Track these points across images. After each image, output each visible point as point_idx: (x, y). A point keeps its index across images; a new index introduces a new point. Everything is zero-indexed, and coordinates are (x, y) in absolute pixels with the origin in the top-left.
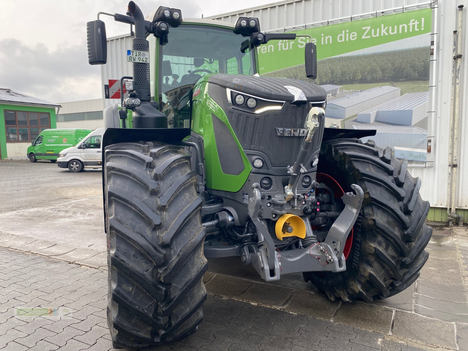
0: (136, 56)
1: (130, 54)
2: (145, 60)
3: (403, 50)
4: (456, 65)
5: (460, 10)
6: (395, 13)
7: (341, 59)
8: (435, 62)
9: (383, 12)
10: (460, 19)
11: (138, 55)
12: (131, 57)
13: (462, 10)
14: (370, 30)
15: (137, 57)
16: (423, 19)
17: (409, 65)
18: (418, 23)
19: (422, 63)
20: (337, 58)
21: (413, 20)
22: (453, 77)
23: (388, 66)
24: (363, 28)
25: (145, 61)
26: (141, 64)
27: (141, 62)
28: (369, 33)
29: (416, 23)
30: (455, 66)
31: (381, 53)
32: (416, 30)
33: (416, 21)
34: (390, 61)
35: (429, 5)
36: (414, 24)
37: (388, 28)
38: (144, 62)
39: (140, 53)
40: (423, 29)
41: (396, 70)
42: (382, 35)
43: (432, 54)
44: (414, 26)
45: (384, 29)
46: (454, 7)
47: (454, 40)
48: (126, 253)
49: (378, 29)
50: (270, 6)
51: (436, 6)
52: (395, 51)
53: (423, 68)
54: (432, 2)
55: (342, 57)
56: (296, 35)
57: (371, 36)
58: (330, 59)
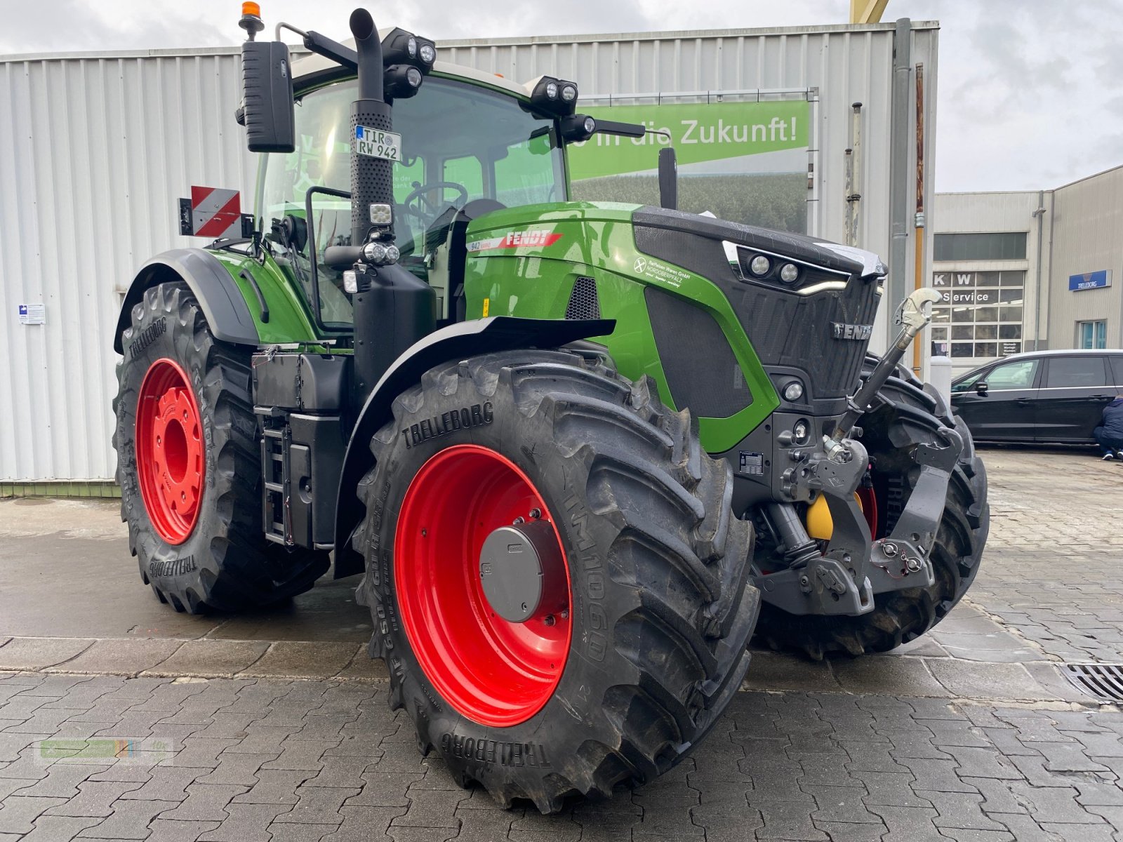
0: (374, 143)
1: (362, 137)
2: (391, 154)
3: (760, 176)
4: (852, 213)
5: (855, 112)
6: (742, 101)
7: (639, 180)
8: (815, 203)
9: (720, 96)
10: (856, 128)
11: (377, 139)
12: (364, 143)
13: (859, 112)
14: (697, 129)
15: (376, 145)
16: (794, 119)
17: (770, 206)
18: (786, 126)
19: (793, 204)
20: (630, 178)
21: (777, 119)
22: (847, 235)
23: (733, 204)
24: (683, 122)
25: (392, 157)
26: (382, 162)
27: (383, 156)
28: (695, 134)
29: (782, 125)
30: (849, 215)
31: (719, 177)
32: (783, 138)
33: (782, 122)
34: (735, 194)
35: (803, 95)
36: (778, 126)
37: (731, 129)
38: (390, 158)
39: (381, 136)
40: (793, 138)
41: (748, 214)
42: (720, 141)
43: (811, 188)
44: (777, 130)
45: (723, 129)
46: (846, 105)
47: (848, 166)
48: (655, 582)
49: (712, 128)
50: (476, 43)
51: (816, 98)
52: (744, 176)
53: (795, 214)
54: (809, 90)
55: (641, 177)
56: (646, 130)
57: (699, 139)
58: (615, 179)
